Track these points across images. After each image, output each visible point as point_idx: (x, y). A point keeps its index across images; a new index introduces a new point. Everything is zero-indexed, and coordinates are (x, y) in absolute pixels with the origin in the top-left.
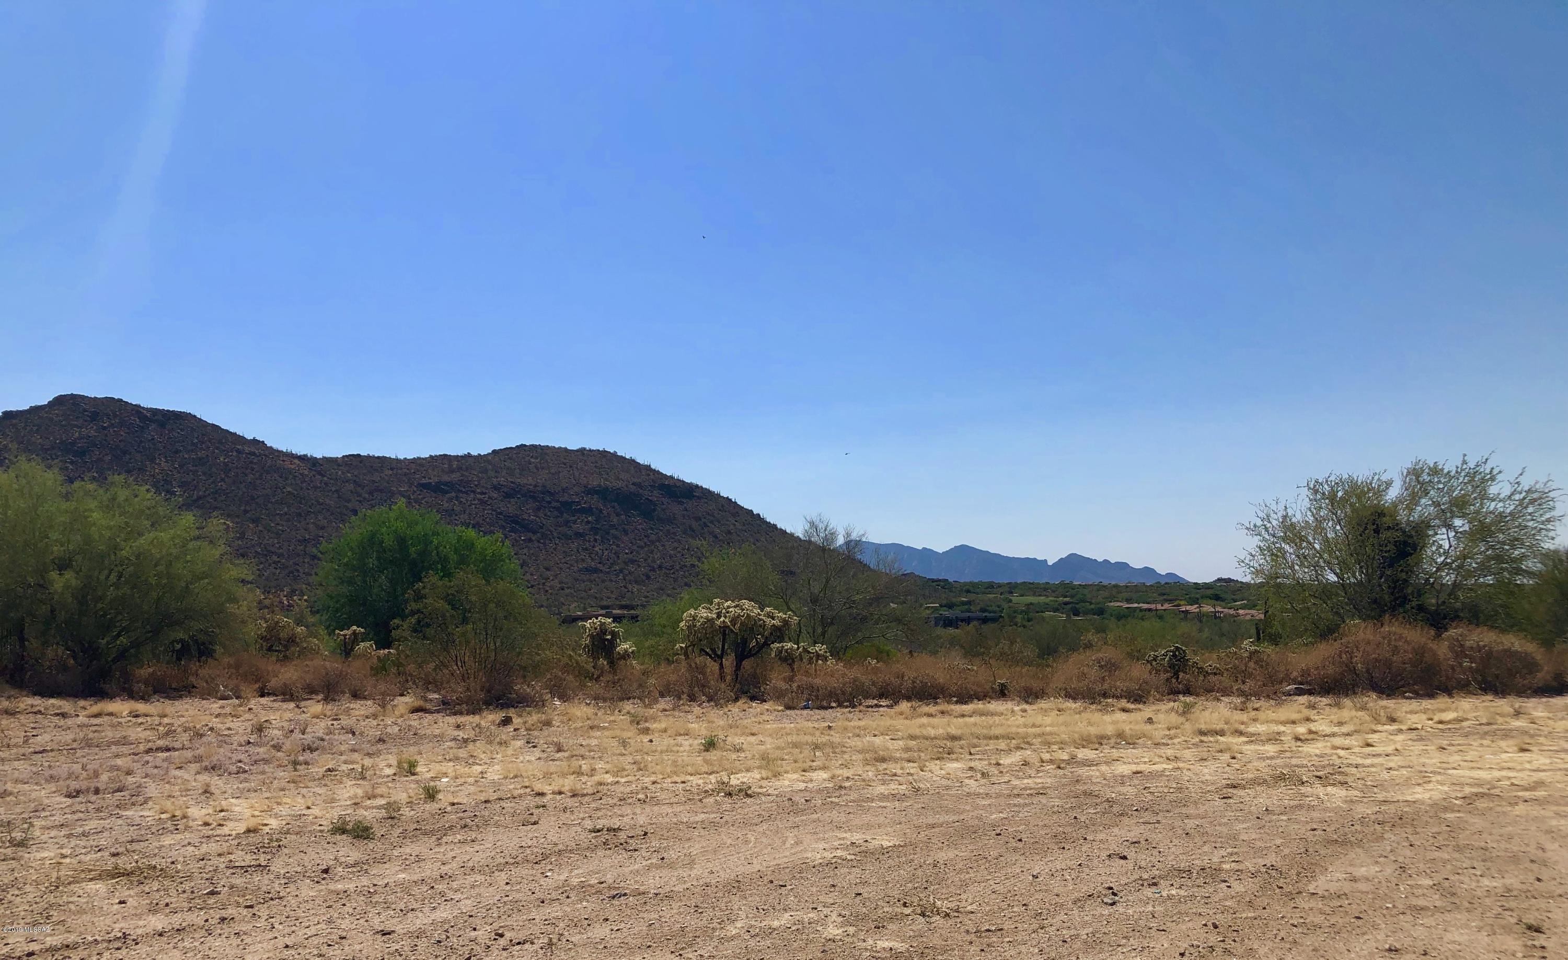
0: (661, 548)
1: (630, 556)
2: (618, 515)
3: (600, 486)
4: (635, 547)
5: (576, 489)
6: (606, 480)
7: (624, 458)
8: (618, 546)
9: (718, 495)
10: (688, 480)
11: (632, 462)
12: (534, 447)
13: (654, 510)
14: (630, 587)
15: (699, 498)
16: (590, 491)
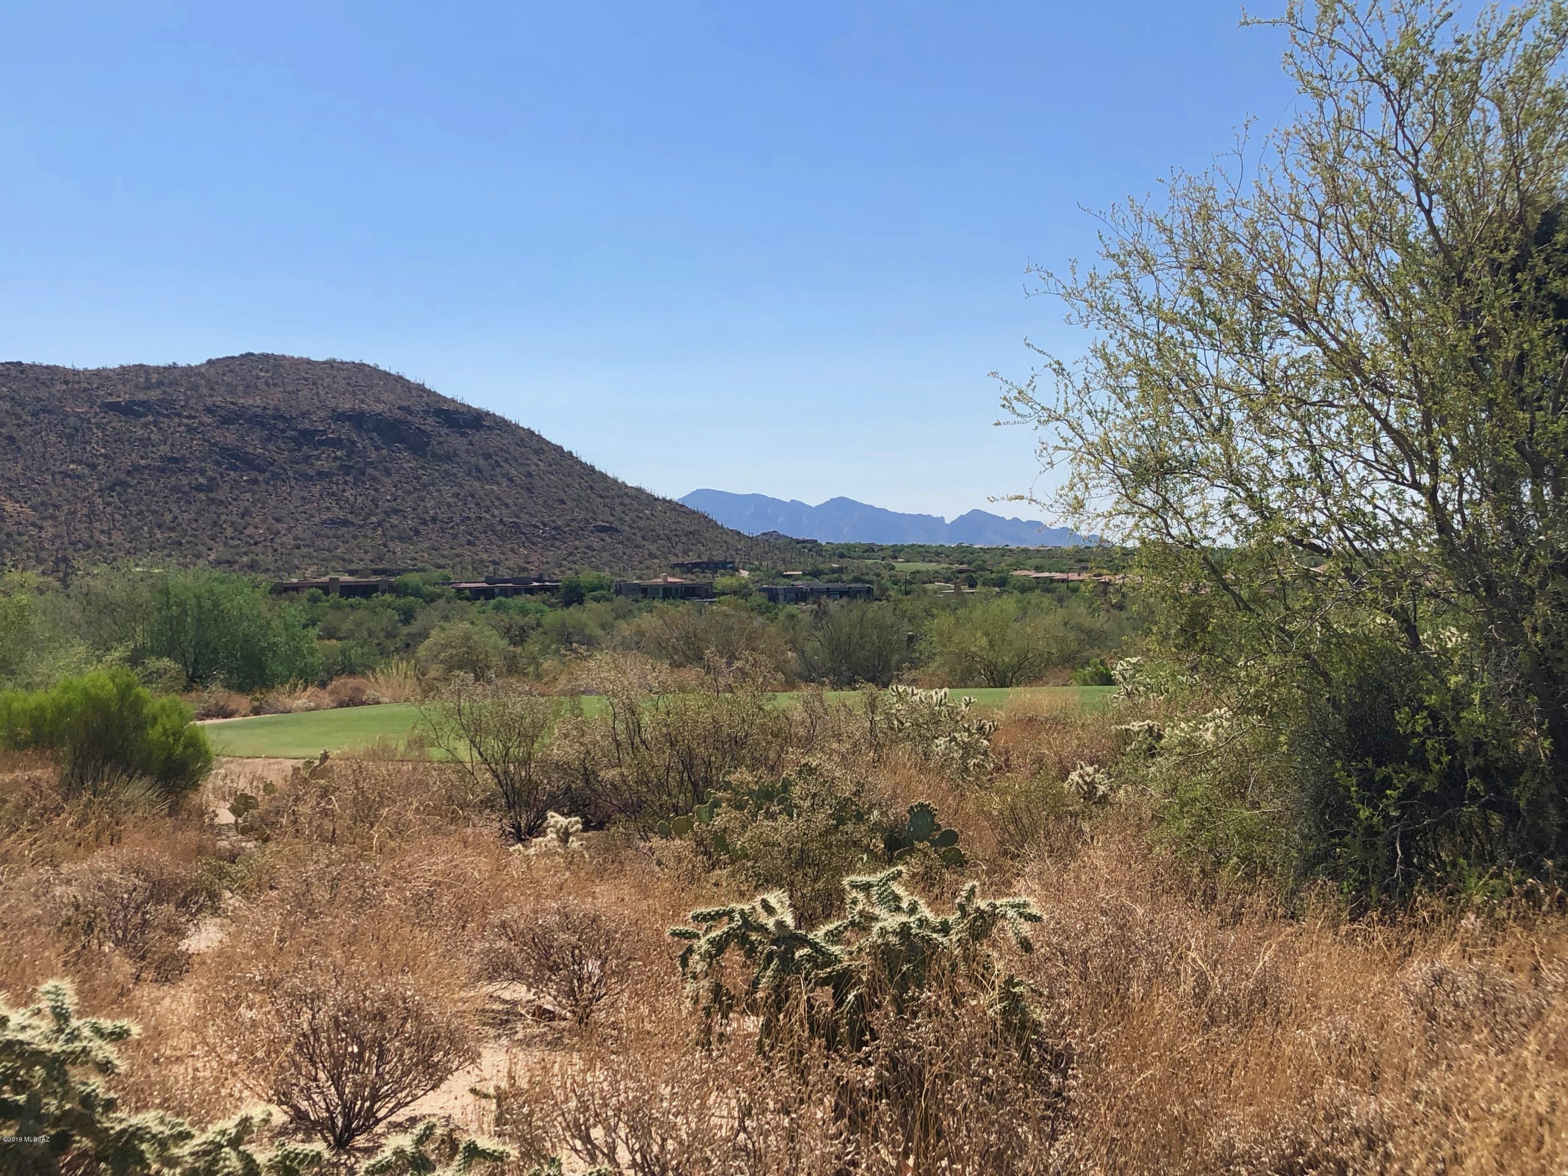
0: (435, 494)
1: (394, 504)
2: (377, 449)
3: (353, 409)
4: (400, 492)
5: (321, 414)
6: (362, 402)
7: (389, 374)
8: (376, 490)
9: (517, 426)
10: (475, 405)
11: (399, 379)
12: (265, 357)
13: (428, 444)
14: (391, 545)
15: (490, 428)
16: (339, 417)
